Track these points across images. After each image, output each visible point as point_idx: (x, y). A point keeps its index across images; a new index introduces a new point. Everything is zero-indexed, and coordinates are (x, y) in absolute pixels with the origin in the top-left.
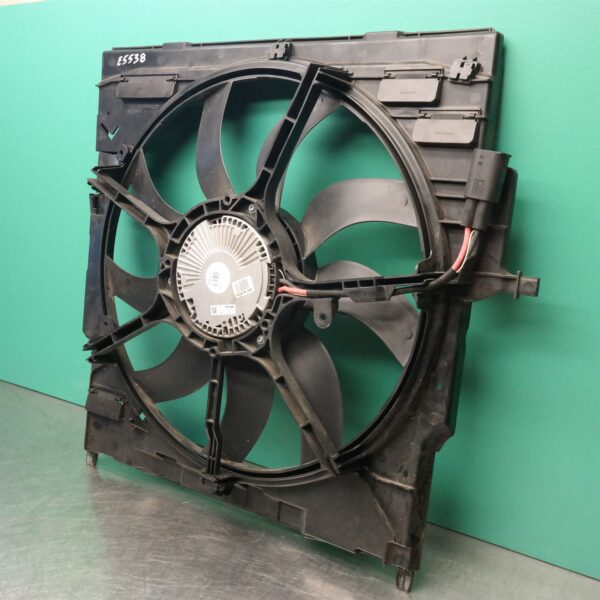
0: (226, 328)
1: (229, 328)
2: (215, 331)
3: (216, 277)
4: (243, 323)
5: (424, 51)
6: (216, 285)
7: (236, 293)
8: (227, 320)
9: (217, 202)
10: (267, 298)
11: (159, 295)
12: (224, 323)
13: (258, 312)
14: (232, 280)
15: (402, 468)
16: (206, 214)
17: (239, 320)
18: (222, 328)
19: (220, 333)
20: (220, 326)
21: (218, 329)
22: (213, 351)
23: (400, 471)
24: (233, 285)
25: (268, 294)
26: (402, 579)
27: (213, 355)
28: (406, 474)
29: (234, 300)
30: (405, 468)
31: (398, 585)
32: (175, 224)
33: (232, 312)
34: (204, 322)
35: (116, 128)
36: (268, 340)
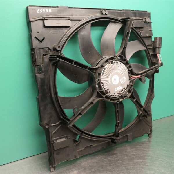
1: (121, 93)
2: (117, 95)
3: (115, 80)
4: (125, 90)
6: (115, 82)
7: (121, 82)
8: (120, 91)
9: (112, 58)
11: (98, 91)
13: (128, 85)
14: (120, 79)
17: (123, 90)
18: (119, 94)
20: (118, 93)
24: (120, 80)
25: (129, 80)
27: (118, 102)
29: (121, 85)
33: (121, 88)
34: (113, 94)
35: (44, 38)
36: (132, 92)
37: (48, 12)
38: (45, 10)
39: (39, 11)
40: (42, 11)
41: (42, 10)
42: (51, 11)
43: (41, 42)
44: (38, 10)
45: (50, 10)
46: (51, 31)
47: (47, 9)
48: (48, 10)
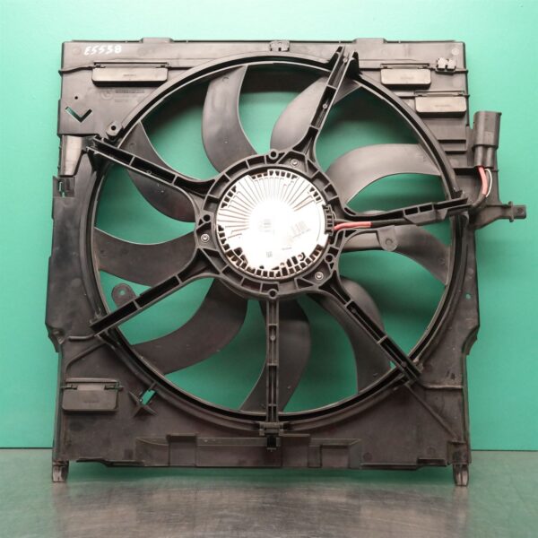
0: (284, 270)
1: (288, 268)
2: (272, 274)
4: (304, 261)
5: (409, 52)
8: (285, 262)
9: (262, 157)
10: (327, 235)
11: (199, 249)
12: (282, 264)
13: (319, 248)
15: (448, 372)
16: (250, 169)
17: (298, 259)
18: (280, 270)
19: (278, 275)
20: (277, 268)
21: (276, 272)
22: (273, 294)
23: (447, 376)
25: (327, 231)
26: (459, 476)
27: (273, 298)
28: (453, 377)
30: (451, 372)
31: (456, 482)
32: (213, 181)
34: (257, 268)
35: (90, 111)
36: (335, 272)
37: (113, 52)
38: (106, 48)
39: (90, 52)
40: (95, 51)
41: (97, 49)
42: (120, 51)
43: (81, 119)
44: (87, 49)
45: (118, 49)
46: (112, 94)
47: (110, 46)
48: (113, 48)
